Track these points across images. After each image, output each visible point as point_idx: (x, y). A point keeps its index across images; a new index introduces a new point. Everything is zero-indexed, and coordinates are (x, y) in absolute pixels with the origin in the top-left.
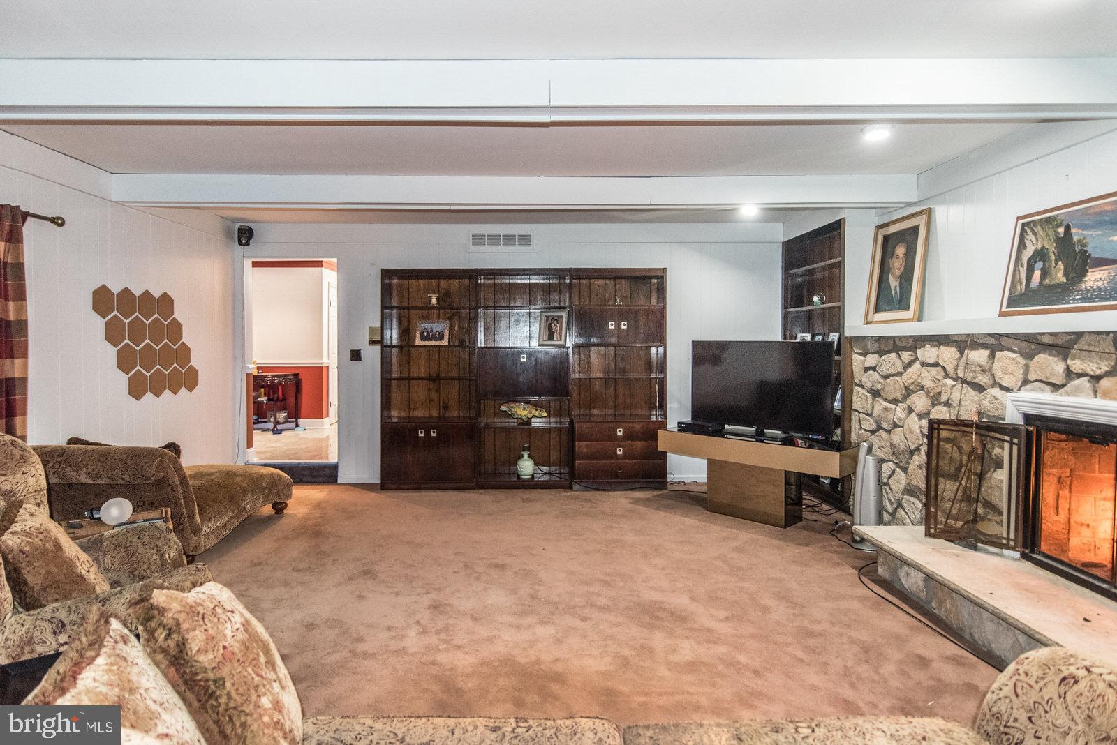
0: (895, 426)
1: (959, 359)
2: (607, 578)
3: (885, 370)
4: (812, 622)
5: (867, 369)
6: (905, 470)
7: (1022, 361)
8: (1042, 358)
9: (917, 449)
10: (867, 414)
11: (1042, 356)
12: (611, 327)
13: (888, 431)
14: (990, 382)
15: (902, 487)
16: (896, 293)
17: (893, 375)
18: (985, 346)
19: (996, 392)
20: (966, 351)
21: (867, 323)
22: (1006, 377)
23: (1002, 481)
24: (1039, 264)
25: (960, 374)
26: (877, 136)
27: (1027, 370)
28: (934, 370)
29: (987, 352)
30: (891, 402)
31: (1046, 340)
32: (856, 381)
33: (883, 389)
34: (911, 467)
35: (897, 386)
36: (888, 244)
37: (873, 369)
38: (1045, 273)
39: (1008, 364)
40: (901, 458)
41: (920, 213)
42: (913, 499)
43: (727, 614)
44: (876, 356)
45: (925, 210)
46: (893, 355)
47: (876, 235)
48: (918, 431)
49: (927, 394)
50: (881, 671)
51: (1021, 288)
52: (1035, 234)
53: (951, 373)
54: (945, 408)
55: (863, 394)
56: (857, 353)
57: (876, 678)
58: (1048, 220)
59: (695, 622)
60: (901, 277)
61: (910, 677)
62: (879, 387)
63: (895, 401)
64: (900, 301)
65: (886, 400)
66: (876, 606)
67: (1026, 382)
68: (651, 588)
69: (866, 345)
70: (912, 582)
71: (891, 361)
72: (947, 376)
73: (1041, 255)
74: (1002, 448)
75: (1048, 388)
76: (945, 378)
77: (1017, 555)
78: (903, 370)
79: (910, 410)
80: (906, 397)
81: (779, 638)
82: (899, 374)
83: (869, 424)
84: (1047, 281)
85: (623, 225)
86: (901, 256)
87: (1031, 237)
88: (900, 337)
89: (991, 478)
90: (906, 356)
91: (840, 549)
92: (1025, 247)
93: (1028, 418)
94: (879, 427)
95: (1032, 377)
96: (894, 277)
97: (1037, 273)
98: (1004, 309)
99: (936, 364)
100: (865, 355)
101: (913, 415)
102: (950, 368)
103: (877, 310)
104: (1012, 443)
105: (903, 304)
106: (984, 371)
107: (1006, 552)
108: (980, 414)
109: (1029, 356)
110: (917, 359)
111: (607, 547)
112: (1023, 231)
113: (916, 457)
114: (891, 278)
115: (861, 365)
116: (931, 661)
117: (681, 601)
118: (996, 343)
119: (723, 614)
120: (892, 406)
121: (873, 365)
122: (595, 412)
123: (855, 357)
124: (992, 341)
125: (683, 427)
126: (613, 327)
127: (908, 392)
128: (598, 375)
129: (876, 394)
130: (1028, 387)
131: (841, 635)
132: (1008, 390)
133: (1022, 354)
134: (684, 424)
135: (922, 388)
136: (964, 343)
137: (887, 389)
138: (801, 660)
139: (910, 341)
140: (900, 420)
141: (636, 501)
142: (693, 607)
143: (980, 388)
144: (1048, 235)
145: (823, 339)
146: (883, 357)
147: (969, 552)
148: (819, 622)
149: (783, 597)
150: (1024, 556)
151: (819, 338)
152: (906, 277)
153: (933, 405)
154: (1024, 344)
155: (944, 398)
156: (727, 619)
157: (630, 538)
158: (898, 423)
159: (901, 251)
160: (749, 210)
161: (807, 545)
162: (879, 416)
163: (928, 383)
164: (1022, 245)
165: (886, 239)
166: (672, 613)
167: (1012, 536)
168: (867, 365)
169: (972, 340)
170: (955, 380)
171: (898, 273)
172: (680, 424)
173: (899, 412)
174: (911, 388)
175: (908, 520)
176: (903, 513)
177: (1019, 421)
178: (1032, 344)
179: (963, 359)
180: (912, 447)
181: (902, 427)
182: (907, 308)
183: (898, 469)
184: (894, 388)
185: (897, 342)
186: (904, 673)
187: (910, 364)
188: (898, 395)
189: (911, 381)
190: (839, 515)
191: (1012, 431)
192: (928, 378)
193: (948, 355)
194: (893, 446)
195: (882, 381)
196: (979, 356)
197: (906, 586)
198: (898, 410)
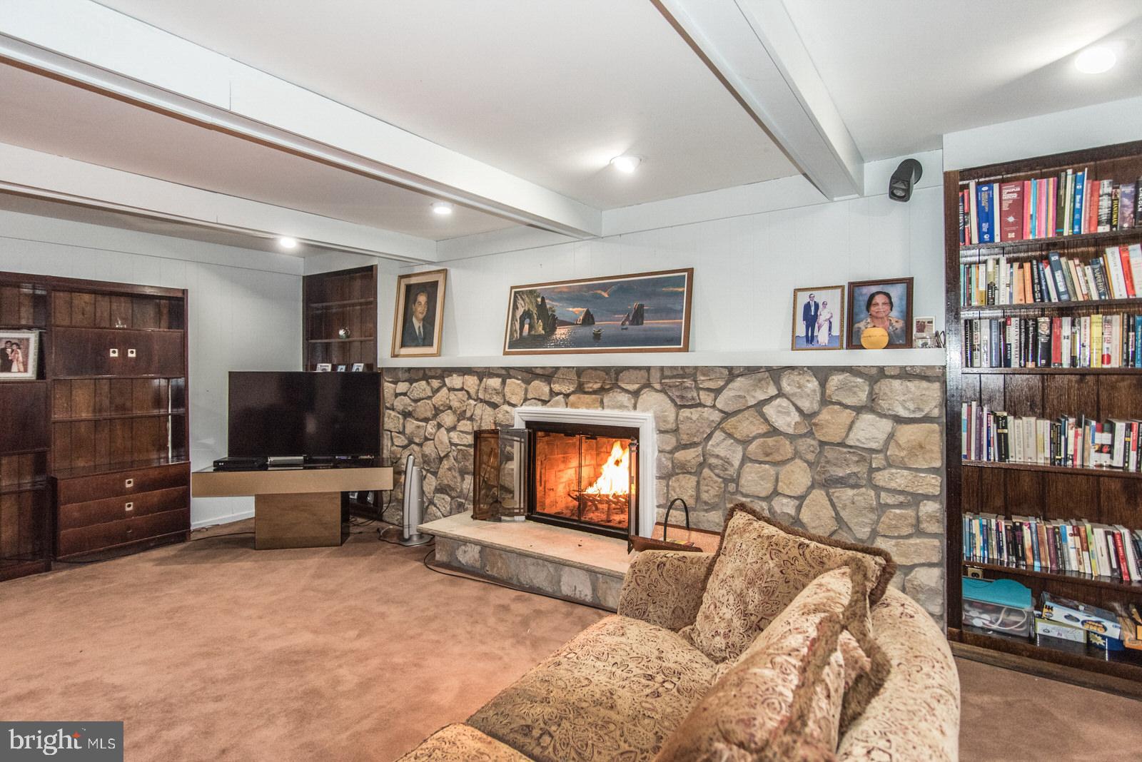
0: (426, 439)
1: (479, 385)
2: (205, 649)
3: (416, 395)
4: (423, 611)
5: (397, 395)
6: (435, 474)
7: (524, 386)
8: (536, 383)
9: (447, 456)
10: (399, 433)
11: (536, 382)
12: (112, 355)
13: (420, 445)
14: (502, 401)
15: (433, 488)
16: (420, 332)
17: (423, 399)
18: (498, 376)
19: (506, 407)
20: (485, 380)
21: (394, 356)
22: (513, 397)
23: (513, 470)
24: (527, 321)
25: (481, 396)
26: (442, 211)
27: (526, 391)
28: (460, 394)
29: (500, 380)
30: (421, 421)
31: (539, 371)
32: (388, 405)
33: (414, 410)
34: (441, 472)
35: (428, 407)
36: (411, 292)
37: (405, 394)
38: (531, 327)
39: (514, 387)
40: (432, 465)
41: (439, 271)
42: (442, 496)
43: (356, 632)
44: (407, 384)
45: (443, 270)
46: (424, 383)
47: (399, 283)
48: (447, 441)
49: (455, 412)
50: (489, 625)
51: (517, 335)
52: (523, 300)
53: (474, 395)
54: (469, 422)
55: (395, 416)
56: (388, 382)
57: (489, 630)
58: (531, 292)
59: (335, 651)
60: (424, 320)
61: (506, 621)
62: (410, 409)
63: (426, 420)
64: (424, 339)
65: (417, 419)
66: (452, 584)
67: (526, 400)
68: (265, 639)
69: (397, 374)
70: (468, 556)
71: (421, 388)
72: (470, 397)
73: (527, 314)
74: (512, 446)
75: (540, 402)
76: (468, 399)
77: (523, 518)
78: (431, 395)
79: (439, 426)
80: (435, 416)
81: (411, 632)
82: (429, 398)
83: (400, 441)
84: (533, 333)
85: (129, 232)
86: (423, 303)
87: (520, 301)
88: (430, 369)
89: (504, 468)
90: (435, 383)
91: (395, 550)
92: (518, 308)
93: (528, 424)
94: (411, 442)
95: (529, 396)
96: (417, 318)
97: (527, 327)
98: (507, 350)
99: (462, 389)
100: (395, 383)
101: (443, 429)
102: (472, 392)
103: (403, 345)
104: (521, 442)
105: (427, 340)
106: (498, 393)
107: (516, 518)
108: (495, 423)
109: (528, 382)
110: (445, 385)
111: (172, 618)
112: (515, 297)
113: (445, 462)
114: (414, 320)
115: (392, 391)
116: (509, 605)
117: (303, 639)
118: (506, 374)
119: (352, 633)
120: (424, 424)
121: (405, 391)
122: (81, 463)
123: (386, 384)
124: (504, 372)
125: (219, 466)
126: (116, 355)
127: (437, 411)
128: (84, 415)
129: (407, 415)
130: (527, 403)
131: (448, 612)
132: (514, 406)
133: (523, 381)
134: (221, 462)
135: (450, 408)
136: (483, 373)
137: (418, 410)
138: (438, 642)
139: (439, 372)
140: (431, 434)
141: (161, 561)
142: (321, 640)
143: (494, 406)
144: (531, 302)
145: (346, 369)
146: (414, 384)
147: (498, 524)
148: (428, 609)
149: (387, 601)
150: (528, 518)
151: (342, 369)
152: (429, 320)
153: (459, 421)
154: (525, 374)
155: (468, 415)
156: (359, 636)
157: (191, 600)
158: (429, 437)
159: (422, 299)
160: (288, 243)
161: (371, 554)
162: (412, 433)
163: (455, 404)
164: (515, 307)
165: (409, 287)
166: (308, 652)
167: (522, 506)
168: (398, 391)
169: (489, 372)
170: (475, 400)
171: (421, 316)
172: (216, 463)
173: (430, 428)
174: (441, 408)
175: (439, 513)
176: (434, 508)
177: (523, 426)
178: (530, 374)
179: (483, 385)
180: (442, 455)
181: (433, 440)
182: (431, 345)
183: (429, 474)
184: (424, 409)
185: (427, 372)
186: (502, 620)
187: (438, 390)
188: (429, 414)
189: (440, 403)
190: (375, 524)
191: (518, 433)
192: (455, 400)
193: (471, 382)
194: (424, 456)
195: (413, 404)
196: (495, 382)
197: (463, 562)
198: (429, 427)
